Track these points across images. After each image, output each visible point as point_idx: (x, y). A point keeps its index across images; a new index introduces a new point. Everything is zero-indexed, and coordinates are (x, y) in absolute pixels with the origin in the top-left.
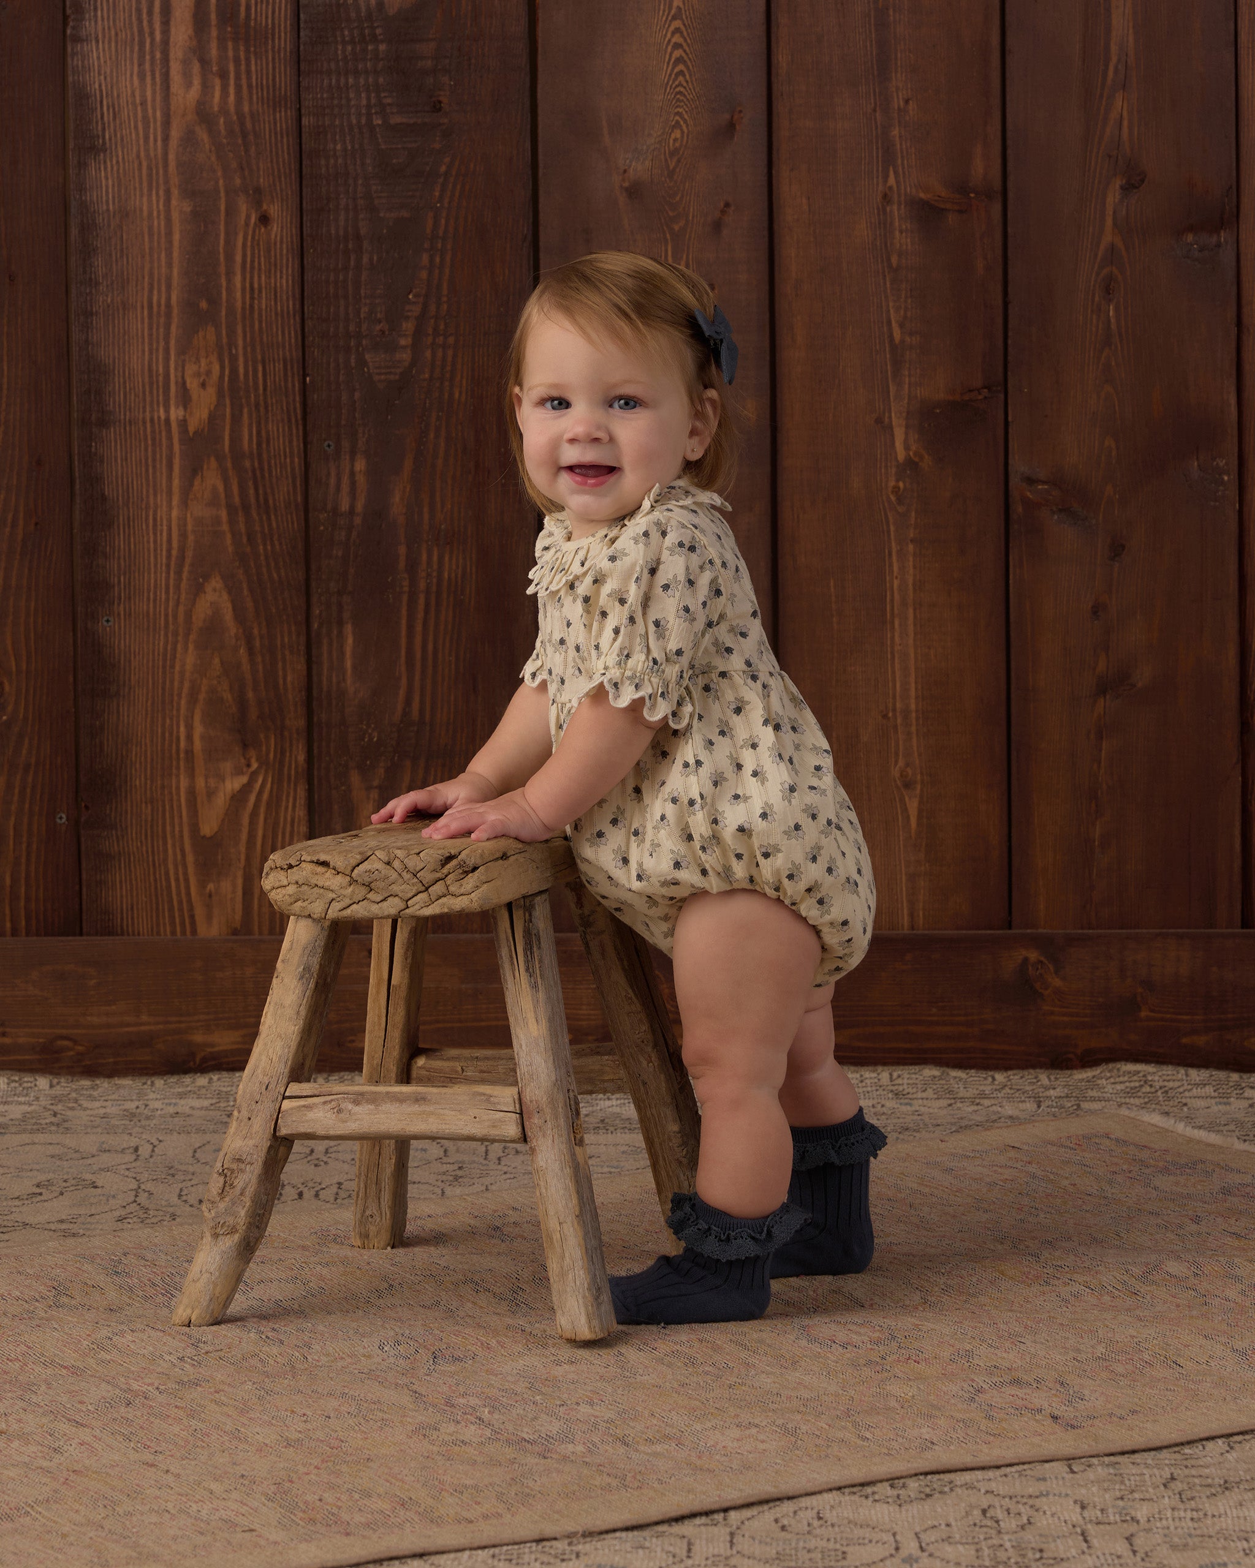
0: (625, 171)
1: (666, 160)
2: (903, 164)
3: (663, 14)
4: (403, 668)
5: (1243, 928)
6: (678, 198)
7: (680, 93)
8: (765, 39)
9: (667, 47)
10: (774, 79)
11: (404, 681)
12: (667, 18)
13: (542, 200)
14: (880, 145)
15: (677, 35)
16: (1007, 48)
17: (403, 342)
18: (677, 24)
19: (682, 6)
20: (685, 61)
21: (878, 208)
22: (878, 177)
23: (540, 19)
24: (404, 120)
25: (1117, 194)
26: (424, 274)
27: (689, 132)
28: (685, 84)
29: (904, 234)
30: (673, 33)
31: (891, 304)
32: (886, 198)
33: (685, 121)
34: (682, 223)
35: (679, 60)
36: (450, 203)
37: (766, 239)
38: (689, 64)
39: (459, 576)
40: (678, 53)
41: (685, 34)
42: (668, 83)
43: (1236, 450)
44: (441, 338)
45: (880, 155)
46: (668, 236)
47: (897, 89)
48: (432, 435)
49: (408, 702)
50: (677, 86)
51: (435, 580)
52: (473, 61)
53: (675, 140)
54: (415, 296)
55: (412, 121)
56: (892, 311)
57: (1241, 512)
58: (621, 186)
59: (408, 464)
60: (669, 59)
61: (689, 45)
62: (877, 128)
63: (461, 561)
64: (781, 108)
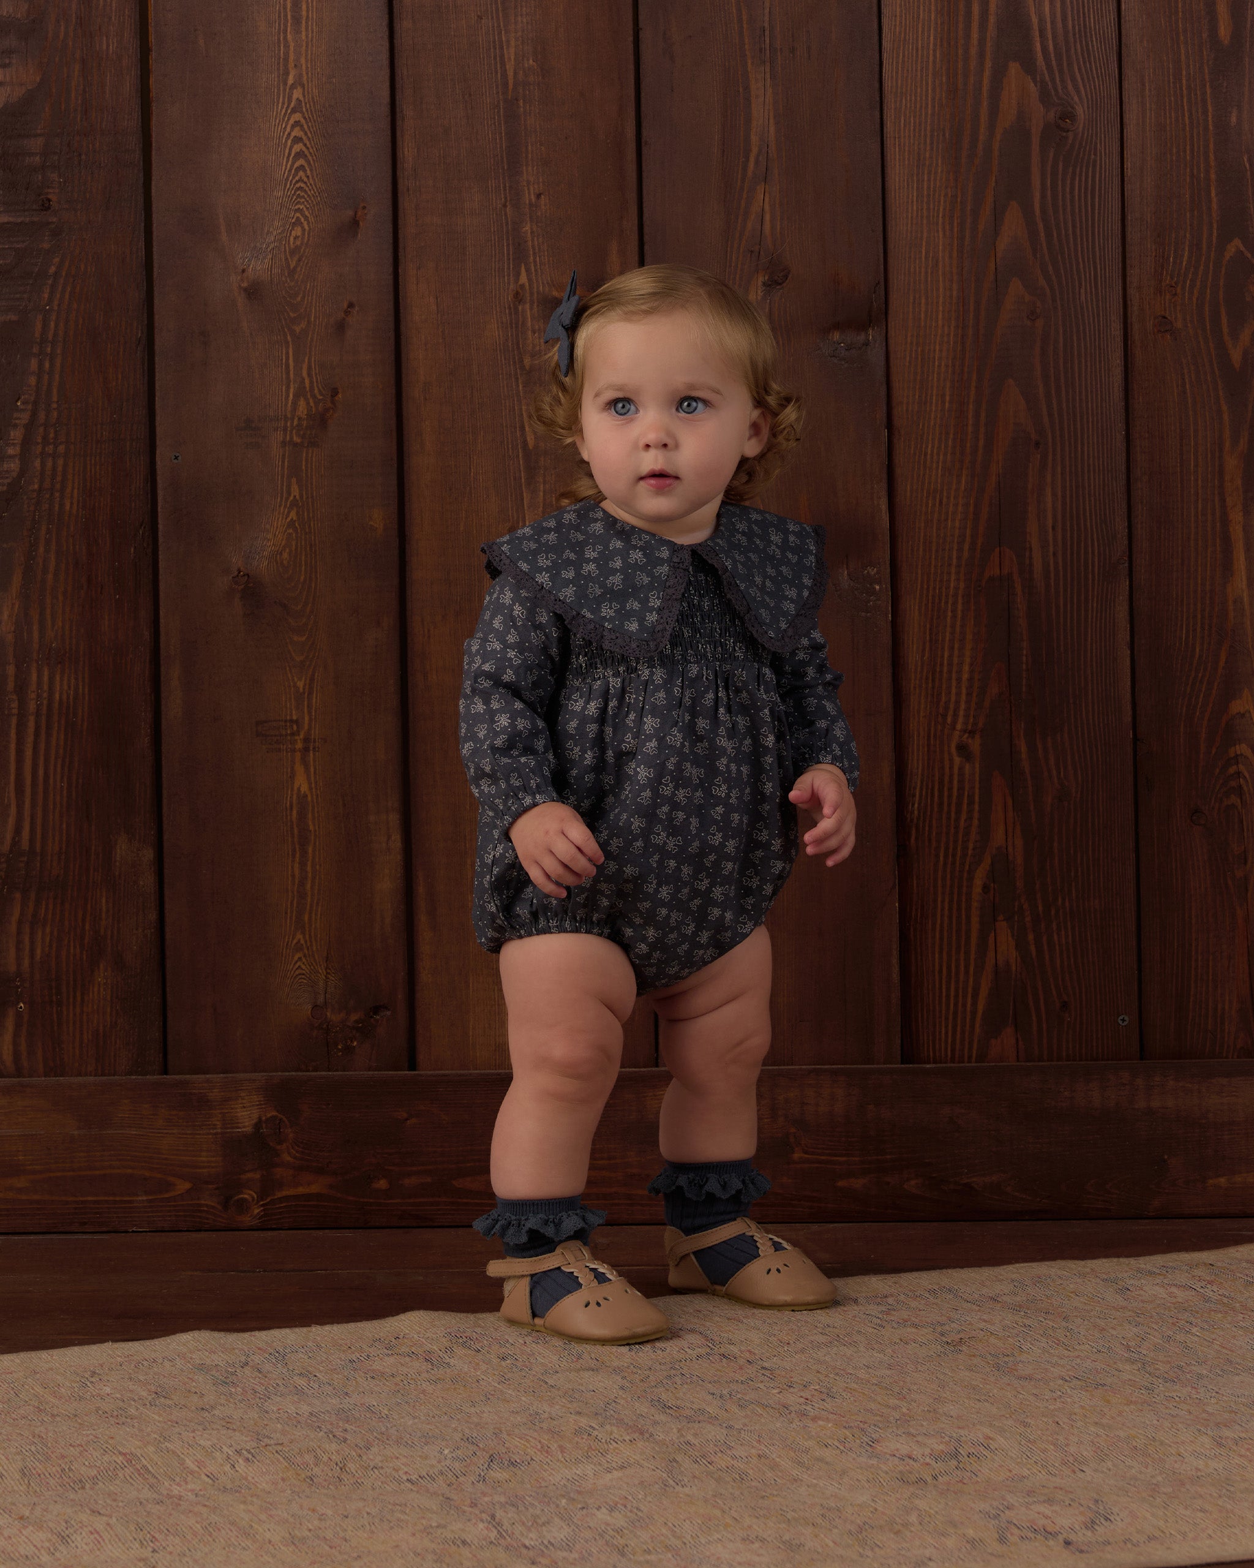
0: (243, 271)
1: (286, 259)
2: (535, 262)
3: (282, 108)
4: (13, 795)
5: (902, 1063)
6: (299, 299)
7: (300, 188)
8: (389, 133)
9: (286, 141)
10: (399, 174)
11: (13, 810)
12: (286, 111)
13: (156, 301)
14: (511, 242)
15: (297, 129)
16: (643, 140)
17: (11, 451)
18: (297, 116)
19: (301, 98)
20: (306, 156)
21: (510, 308)
22: (509, 275)
23: (154, 113)
24: (11, 219)
25: (759, 292)
26: (33, 380)
27: (310, 229)
28: (305, 179)
29: (536, 335)
30: (293, 127)
31: (524, 408)
32: (518, 297)
33: (306, 218)
34: (303, 325)
35: (300, 155)
36: (59, 305)
38: (310, 158)
39: (71, 698)
40: (298, 147)
41: (305, 127)
42: (288, 178)
43: (888, 557)
44: (51, 447)
45: (511, 252)
46: (289, 339)
47: (528, 182)
48: (41, 549)
49: (18, 830)
50: (297, 182)
51: (45, 702)
52: (83, 157)
53: (296, 238)
54: (23, 403)
55: (19, 220)
56: (525, 415)
57: (894, 624)
58: (240, 286)
59: (17, 580)
60: (289, 154)
61: (309, 139)
62: (507, 224)
63: (73, 681)
64: (407, 204)
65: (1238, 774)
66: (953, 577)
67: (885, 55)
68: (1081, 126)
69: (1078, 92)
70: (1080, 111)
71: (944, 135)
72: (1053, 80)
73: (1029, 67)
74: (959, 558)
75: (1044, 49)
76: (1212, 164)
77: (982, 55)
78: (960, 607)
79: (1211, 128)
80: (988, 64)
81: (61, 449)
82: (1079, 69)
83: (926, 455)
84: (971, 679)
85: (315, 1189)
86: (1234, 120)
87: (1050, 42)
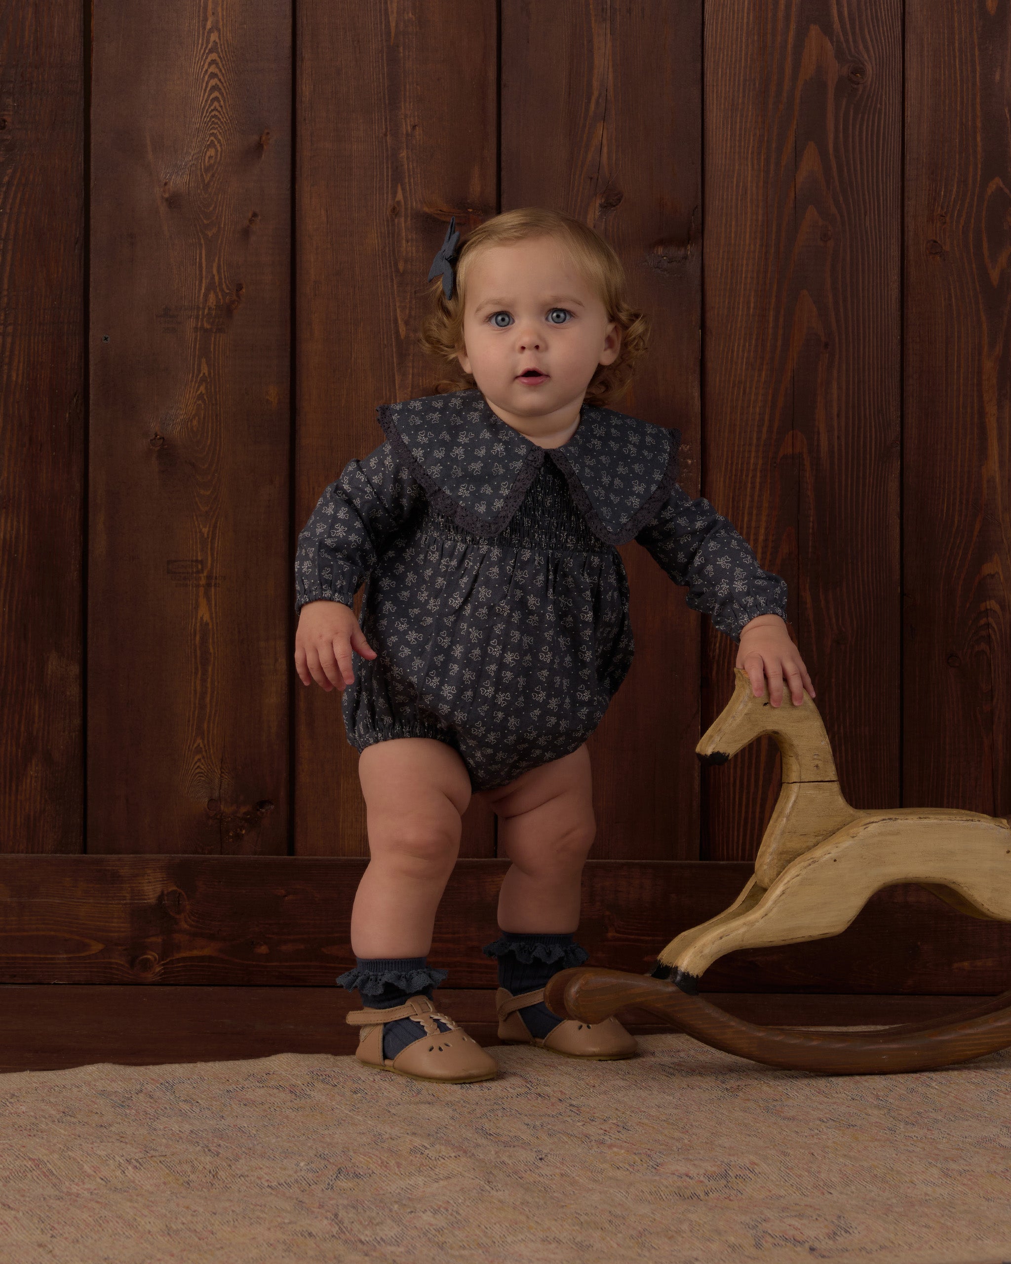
0: (166, 184)
1: (202, 175)
2: (410, 183)
3: (201, 48)
5: (700, 860)
6: (211, 209)
7: (215, 116)
8: (290, 71)
9: (204, 77)
10: (298, 106)
12: (205, 51)
13: (92, 208)
14: (390, 166)
15: (213, 66)
16: (503, 83)
18: (214, 56)
19: (217, 40)
20: (220, 89)
21: (388, 221)
22: (387, 193)
23: (94, 50)
25: (597, 212)
27: (221, 151)
28: (219, 109)
29: (409, 244)
30: (210, 64)
31: (398, 304)
32: (395, 211)
33: (219, 141)
34: (215, 230)
35: (214, 88)
36: (11, 209)
37: (289, 246)
38: (224, 91)
39: (13, 537)
40: (213, 82)
41: (220, 65)
42: (204, 107)
43: (699, 436)
45: (390, 174)
46: (202, 241)
47: (406, 116)
50: (212, 110)
52: (34, 85)
53: (210, 157)
56: (398, 310)
58: (162, 197)
60: (206, 87)
61: (223, 75)
62: (387, 150)
63: (15, 523)
64: (303, 131)
65: (988, 625)
66: (753, 454)
67: (707, 17)
68: (870, 79)
69: (868, 51)
70: (869, 69)
71: (754, 84)
72: (847, 41)
73: (827, 29)
74: (758, 439)
75: (840, 14)
76: (979, 114)
77: (787, 18)
78: (758, 480)
79: (978, 84)
80: (793, 26)
81: (10, 329)
82: (869, 32)
83: (733, 352)
84: (766, 540)
85: (207, 952)
86: (997, 77)
87: (846, 9)
